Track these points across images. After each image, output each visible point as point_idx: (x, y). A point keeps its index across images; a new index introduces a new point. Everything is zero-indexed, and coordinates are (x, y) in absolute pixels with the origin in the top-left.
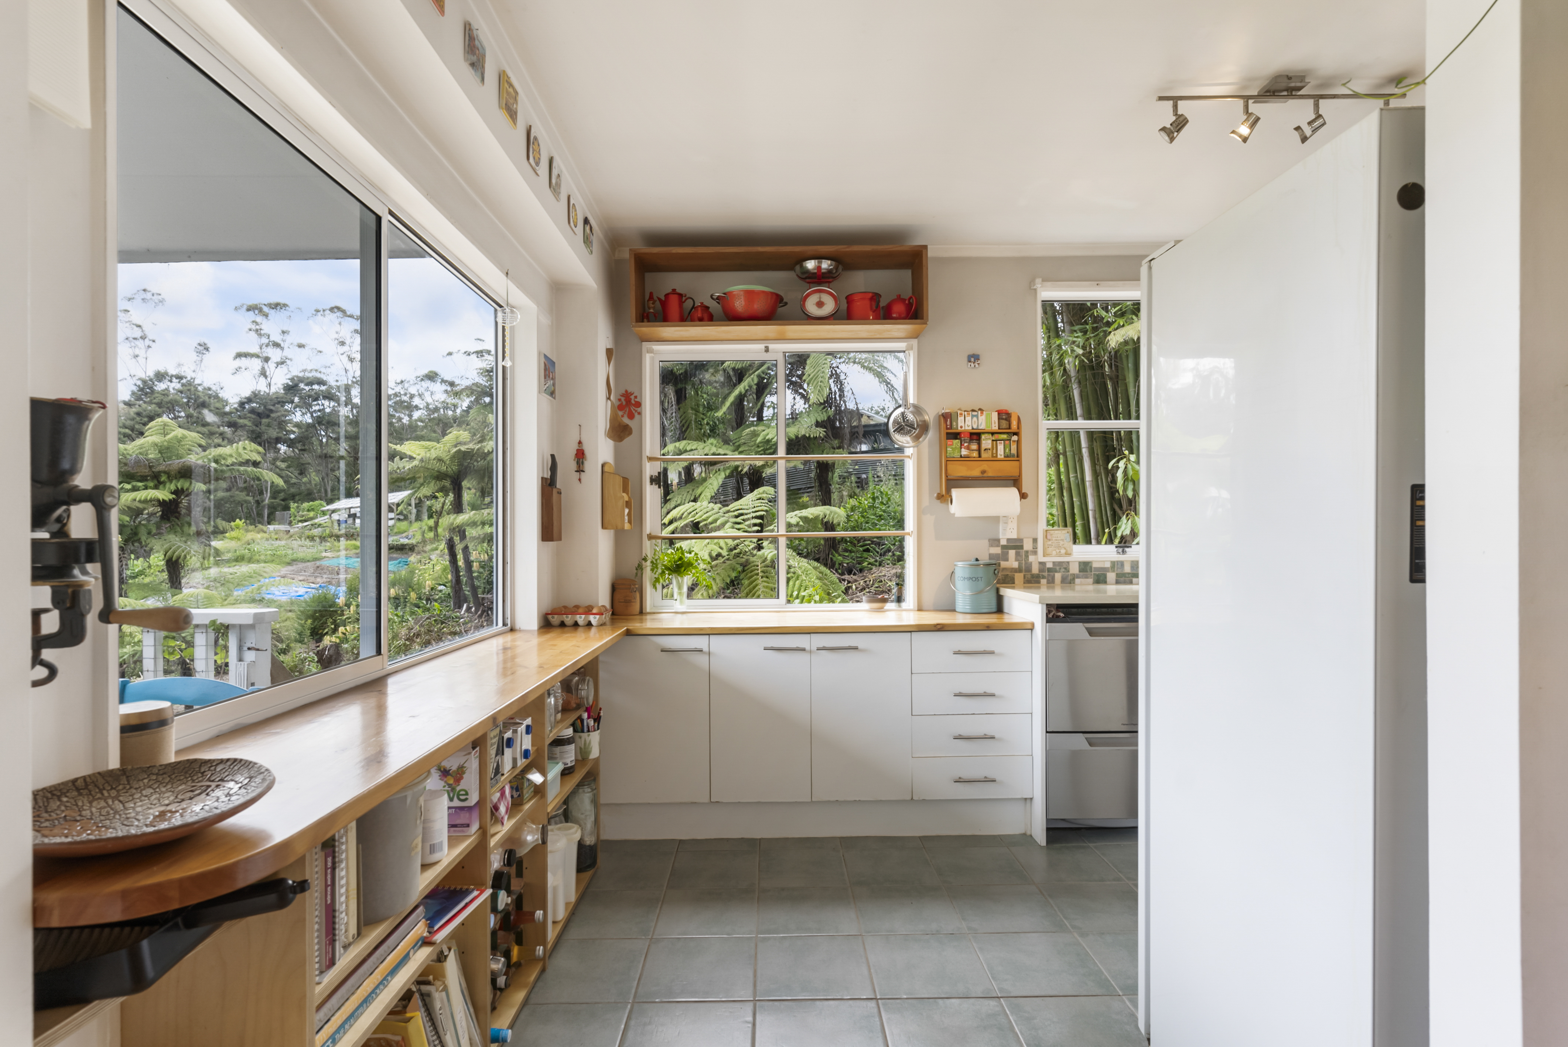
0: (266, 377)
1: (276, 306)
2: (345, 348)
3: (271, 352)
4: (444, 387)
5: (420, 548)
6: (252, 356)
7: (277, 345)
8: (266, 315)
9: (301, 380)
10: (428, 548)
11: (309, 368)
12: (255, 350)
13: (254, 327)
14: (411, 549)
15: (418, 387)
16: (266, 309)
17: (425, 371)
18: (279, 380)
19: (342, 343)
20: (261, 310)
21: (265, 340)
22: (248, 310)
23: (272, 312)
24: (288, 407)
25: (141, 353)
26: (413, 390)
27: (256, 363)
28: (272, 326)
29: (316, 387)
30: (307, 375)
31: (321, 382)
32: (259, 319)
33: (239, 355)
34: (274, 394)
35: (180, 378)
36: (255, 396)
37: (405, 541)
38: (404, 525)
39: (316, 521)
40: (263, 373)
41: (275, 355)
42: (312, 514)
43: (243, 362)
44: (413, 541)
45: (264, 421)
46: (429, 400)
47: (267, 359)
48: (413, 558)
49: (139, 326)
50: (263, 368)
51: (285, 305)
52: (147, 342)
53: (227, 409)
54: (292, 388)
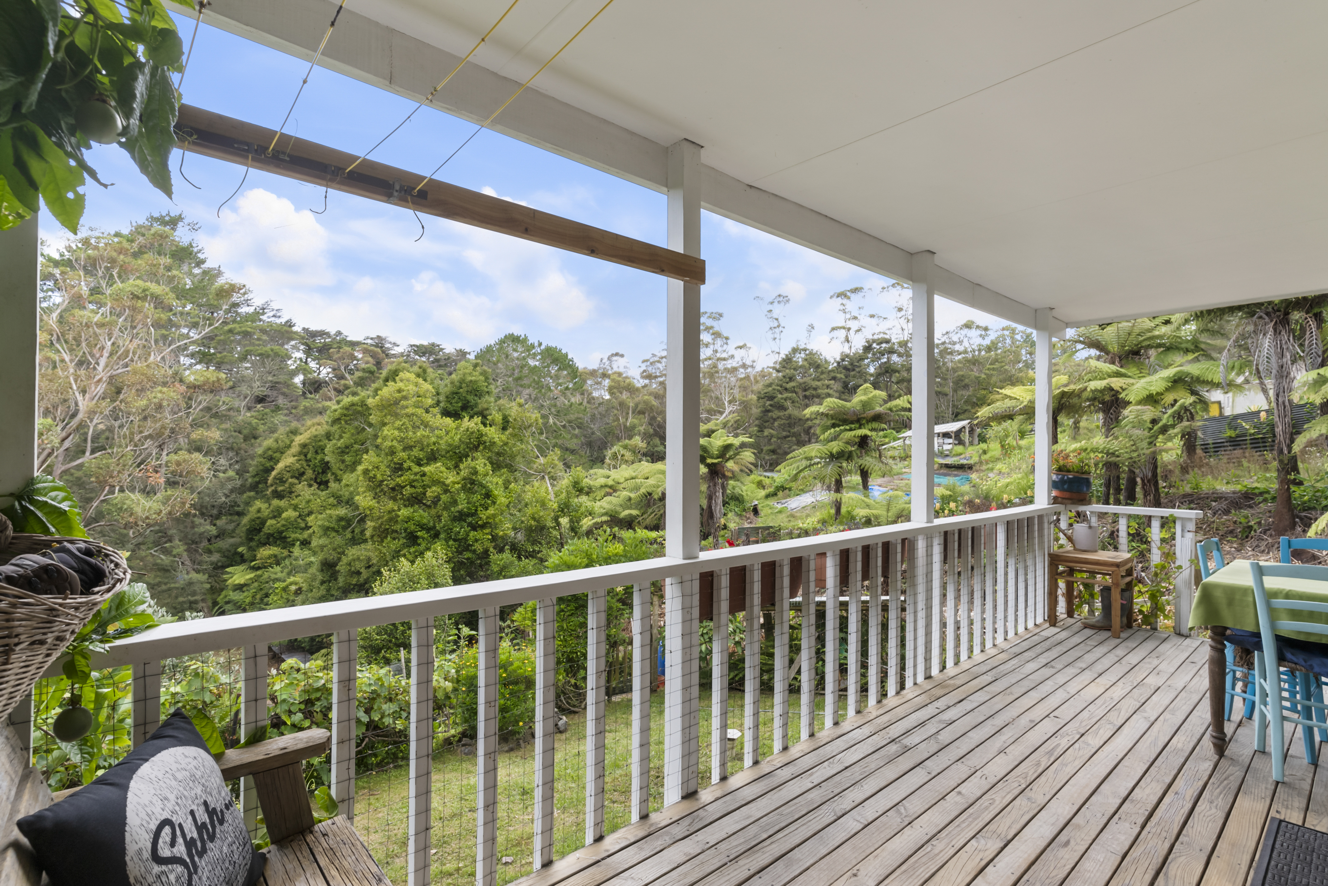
0: (848, 341)
1: (856, 290)
2: (903, 313)
3: (850, 324)
4: (979, 332)
5: (977, 467)
6: (840, 328)
7: (855, 318)
8: (849, 298)
9: (874, 341)
10: (984, 467)
11: (877, 332)
12: (842, 324)
13: (842, 307)
14: (970, 467)
15: (959, 335)
16: (848, 294)
17: (963, 322)
18: (858, 344)
19: (900, 310)
20: (845, 296)
21: (848, 316)
22: (838, 297)
23: (853, 296)
24: (866, 361)
25: (777, 336)
26: (955, 338)
27: (842, 333)
28: (852, 305)
29: (884, 345)
30: (876, 337)
31: (888, 341)
32: (845, 301)
33: (833, 329)
34: (855, 354)
35: (805, 350)
36: (844, 357)
37: (965, 462)
38: (959, 449)
39: (891, 445)
40: (847, 340)
41: (854, 325)
42: (887, 440)
43: (836, 333)
44: (971, 462)
45: (852, 373)
46: (967, 345)
47: (849, 329)
48: (974, 476)
49: (777, 319)
50: (847, 336)
51: (862, 288)
52: (781, 329)
53: (830, 367)
54: (868, 348)
